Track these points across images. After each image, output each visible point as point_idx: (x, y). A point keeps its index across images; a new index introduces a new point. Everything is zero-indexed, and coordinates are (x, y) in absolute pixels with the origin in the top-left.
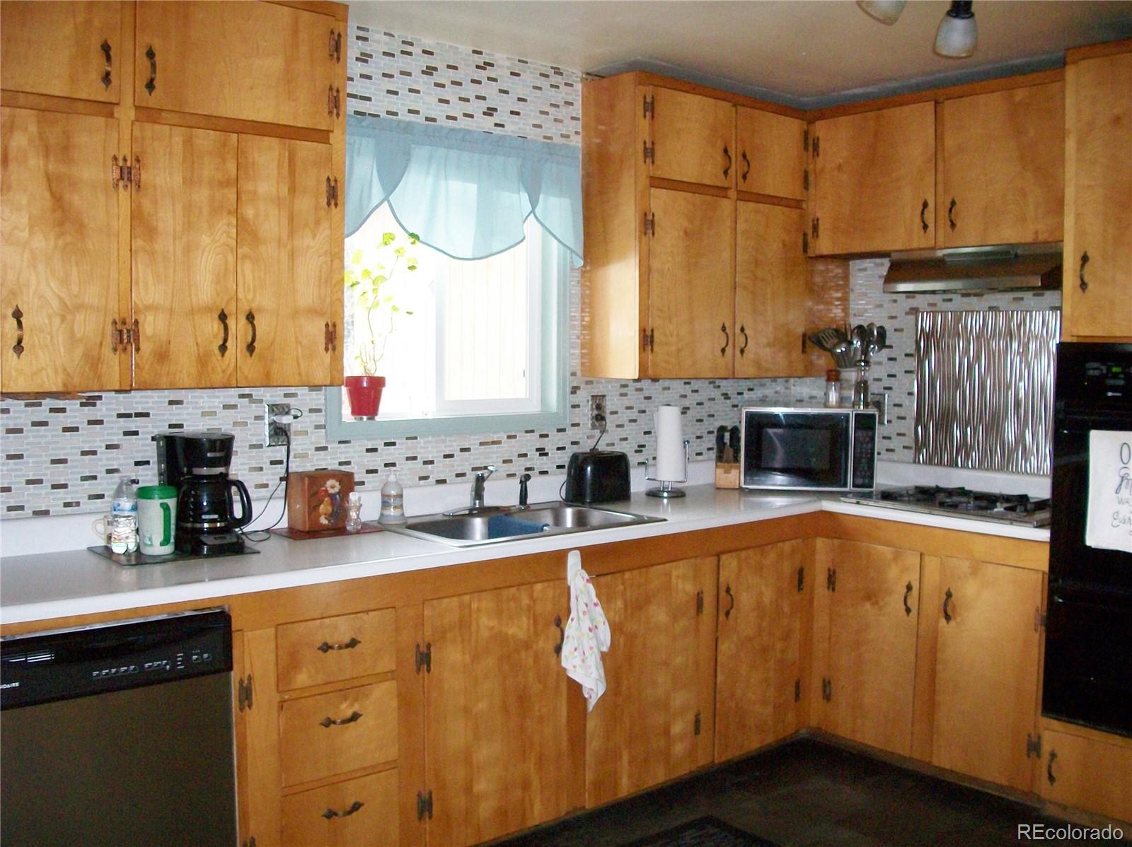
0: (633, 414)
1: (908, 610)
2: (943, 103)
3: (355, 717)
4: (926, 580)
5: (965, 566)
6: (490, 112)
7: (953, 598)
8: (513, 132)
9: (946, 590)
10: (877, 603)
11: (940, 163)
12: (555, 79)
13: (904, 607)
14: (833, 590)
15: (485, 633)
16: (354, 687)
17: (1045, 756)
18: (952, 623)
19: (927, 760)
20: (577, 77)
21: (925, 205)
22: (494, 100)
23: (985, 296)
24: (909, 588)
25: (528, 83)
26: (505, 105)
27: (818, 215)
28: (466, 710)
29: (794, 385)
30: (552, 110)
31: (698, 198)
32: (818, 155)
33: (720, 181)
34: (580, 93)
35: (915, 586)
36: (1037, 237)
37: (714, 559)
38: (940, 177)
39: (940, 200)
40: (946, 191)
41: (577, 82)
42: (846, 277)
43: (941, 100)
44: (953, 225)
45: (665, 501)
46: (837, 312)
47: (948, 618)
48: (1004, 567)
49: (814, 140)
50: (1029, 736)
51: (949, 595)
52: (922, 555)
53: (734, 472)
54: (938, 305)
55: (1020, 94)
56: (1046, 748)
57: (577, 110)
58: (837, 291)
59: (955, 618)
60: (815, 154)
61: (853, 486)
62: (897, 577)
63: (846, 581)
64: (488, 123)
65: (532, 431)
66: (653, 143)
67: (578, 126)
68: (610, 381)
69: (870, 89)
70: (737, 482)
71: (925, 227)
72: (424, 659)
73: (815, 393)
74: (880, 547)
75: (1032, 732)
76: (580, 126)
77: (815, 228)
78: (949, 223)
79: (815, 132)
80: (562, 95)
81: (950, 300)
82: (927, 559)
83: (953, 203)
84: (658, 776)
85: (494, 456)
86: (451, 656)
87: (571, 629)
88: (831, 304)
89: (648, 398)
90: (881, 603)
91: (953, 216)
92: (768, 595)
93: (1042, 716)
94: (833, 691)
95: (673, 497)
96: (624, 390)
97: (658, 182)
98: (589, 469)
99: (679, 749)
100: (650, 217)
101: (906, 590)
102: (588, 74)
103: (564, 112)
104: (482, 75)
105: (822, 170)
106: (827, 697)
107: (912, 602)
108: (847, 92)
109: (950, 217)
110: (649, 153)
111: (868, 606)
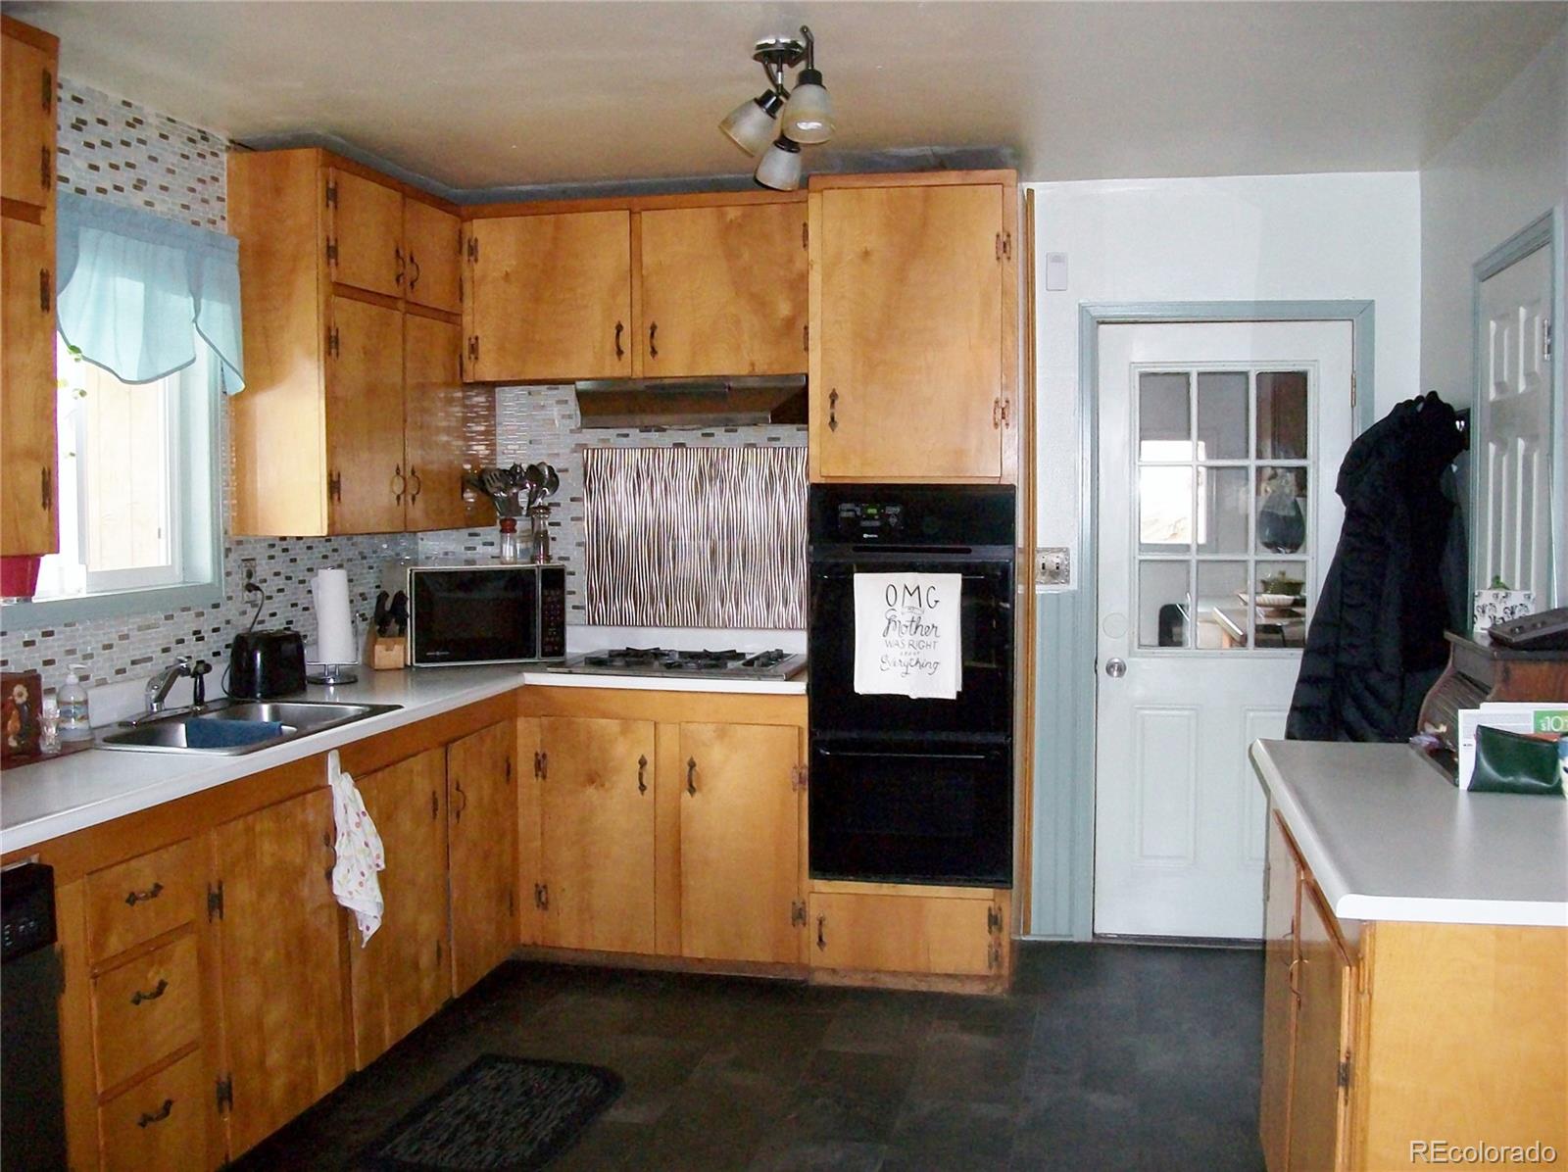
0: (280, 582)
1: (642, 788)
2: (640, 213)
3: (162, 985)
4: (662, 752)
5: (707, 732)
6: (139, 185)
7: (697, 768)
8: (161, 212)
9: (688, 759)
10: (603, 785)
11: (636, 283)
12: (202, 146)
13: (639, 784)
14: (544, 777)
15: (268, 861)
16: (153, 949)
17: (813, 922)
18: (697, 795)
19: (675, 953)
20: (222, 145)
21: (619, 328)
22: (145, 171)
23: (668, 432)
24: (643, 763)
25: (176, 149)
26: (155, 176)
27: (478, 333)
28: (255, 962)
29: (422, 539)
30: (199, 187)
31: (374, 310)
32: (476, 260)
33: (393, 290)
34: (225, 166)
35: (650, 759)
36: (754, 369)
37: (441, 751)
38: (637, 296)
39: (637, 324)
40: (643, 313)
41: (221, 150)
42: (491, 407)
43: (637, 209)
44: (654, 352)
45: (332, 689)
46: (481, 449)
47: (692, 790)
48: (755, 726)
49: (469, 241)
50: (794, 904)
51: (692, 765)
52: (655, 724)
53: (398, 649)
54: (612, 441)
55: (732, 213)
56: (813, 913)
57: (223, 188)
58: (478, 424)
59: (700, 790)
60: (472, 258)
61: (543, 655)
62: (625, 753)
63: (558, 765)
64: (138, 199)
65: (188, 609)
66: (336, 240)
67: (223, 208)
68: (258, 540)
69: (540, 187)
70: (402, 659)
71: (620, 352)
72: (216, 902)
73: (451, 547)
74: (603, 721)
75: (796, 899)
76: (226, 210)
77: (474, 349)
78: (650, 349)
79: (472, 232)
80: (207, 168)
81: (627, 435)
82: (661, 727)
83: (653, 328)
84: (413, 1021)
85: (153, 643)
86: (240, 894)
87: (341, 847)
88: (472, 439)
89: (293, 560)
90: (607, 785)
91: (654, 342)
92: (487, 791)
93: (810, 878)
94: (551, 897)
95: (341, 684)
96: (272, 552)
97: (341, 289)
98: (259, 655)
99: (427, 985)
100: (333, 333)
101: (639, 766)
102: (232, 141)
103: (211, 191)
104: (133, 134)
105: (484, 277)
106: (544, 905)
107: (648, 780)
108: (510, 188)
109: (651, 342)
110: (332, 252)
111: (591, 790)
